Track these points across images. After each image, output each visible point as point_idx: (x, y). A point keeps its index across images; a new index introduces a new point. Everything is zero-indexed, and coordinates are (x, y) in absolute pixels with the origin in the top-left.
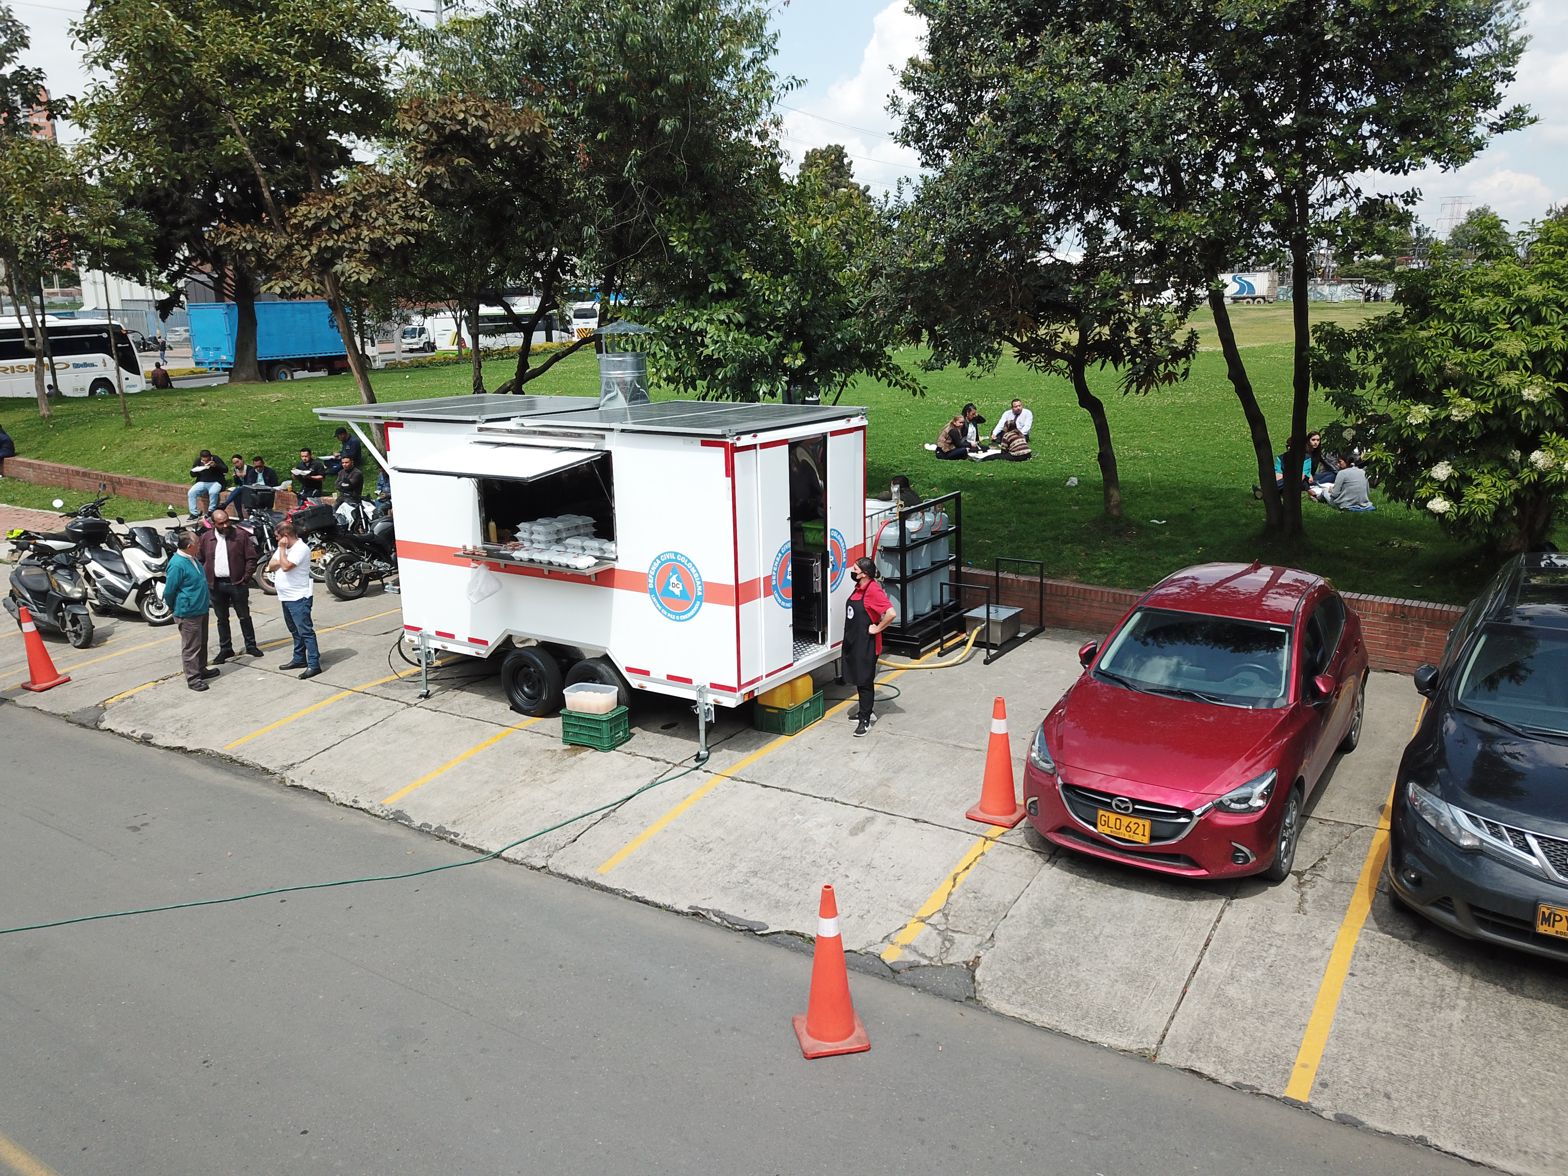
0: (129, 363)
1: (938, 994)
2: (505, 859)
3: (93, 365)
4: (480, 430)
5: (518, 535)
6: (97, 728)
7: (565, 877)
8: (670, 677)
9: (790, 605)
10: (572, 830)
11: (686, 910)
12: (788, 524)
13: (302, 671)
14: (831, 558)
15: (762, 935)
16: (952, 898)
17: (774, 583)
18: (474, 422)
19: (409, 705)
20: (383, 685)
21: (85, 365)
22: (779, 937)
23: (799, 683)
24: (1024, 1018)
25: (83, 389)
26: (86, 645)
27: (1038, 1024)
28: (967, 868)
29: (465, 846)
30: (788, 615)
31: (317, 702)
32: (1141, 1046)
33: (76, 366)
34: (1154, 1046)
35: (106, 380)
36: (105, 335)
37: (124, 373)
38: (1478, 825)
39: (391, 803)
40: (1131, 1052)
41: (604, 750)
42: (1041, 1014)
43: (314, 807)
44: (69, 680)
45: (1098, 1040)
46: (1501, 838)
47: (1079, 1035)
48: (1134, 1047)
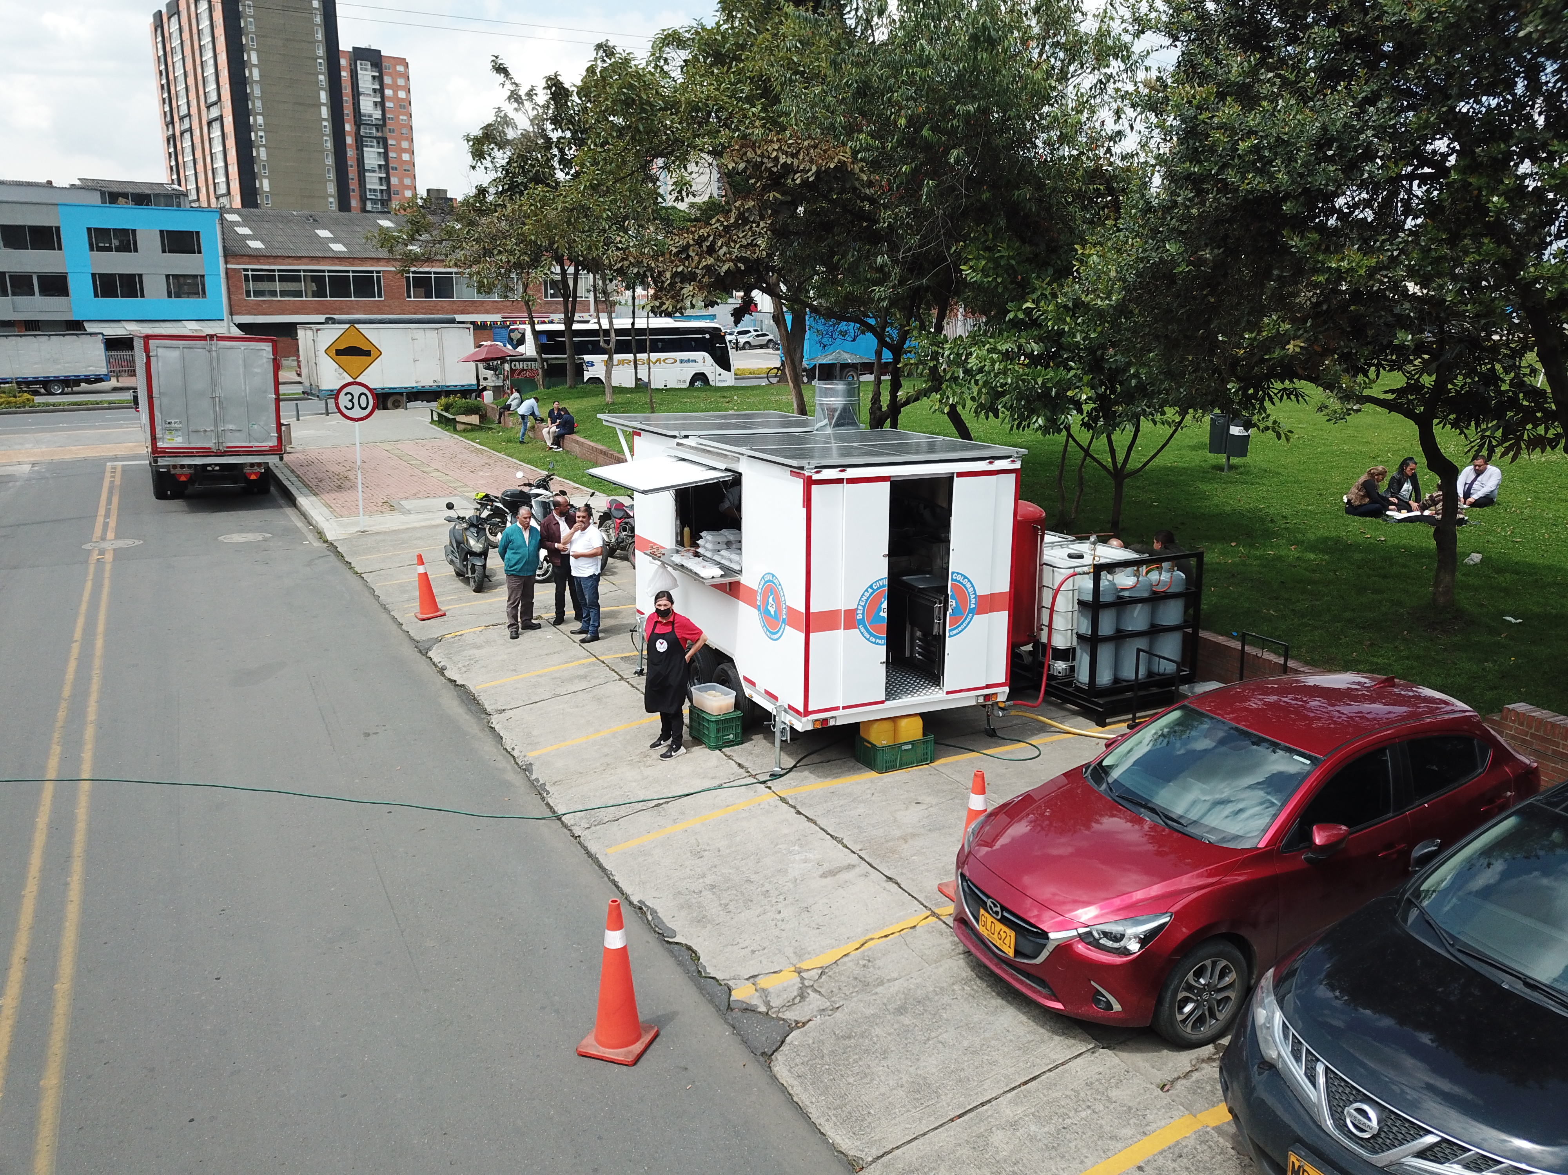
0: (724, 362)
1: (745, 1042)
2: (562, 823)
3: (694, 361)
4: (678, 444)
5: (700, 542)
6: (426, 655)
7: (586, 849)
8: (767, 692)
9: (884, 641)
10: (623, 810)
11: (636, 903)
12: (885, 562)
13: (583, 636)
14: (952, 602)
15: (668, 942)
16: (846, 959)
17: (859, 617)
18: (675, 437)
19: (622, 678)
20: (622, 658)
21: (689, 361)
22: (676, 947)
23: (904, 723)
24: (789, 1089)
25: (684, 382)
26: (479, 589)
27: (795, 1099)
28: (886, 936)
29: (548, 804)
30: (880, 652)
31: (567, 662)
32: (859, 1154)
33: (682, 361)
34: (870, 1159)
35: (703, 374)
36: (707, 336)
37: (719, 370)
38: (1286, 1036)
39: (531, 756)
40: (846, 1156)
41: (710, 748)
42: (806, 1090)
43: (488, 747)
44: (444, 615)
45: (829, 1133)
46: (1298, 1059)
47: (817, 1122)
48: (851, 1153)
